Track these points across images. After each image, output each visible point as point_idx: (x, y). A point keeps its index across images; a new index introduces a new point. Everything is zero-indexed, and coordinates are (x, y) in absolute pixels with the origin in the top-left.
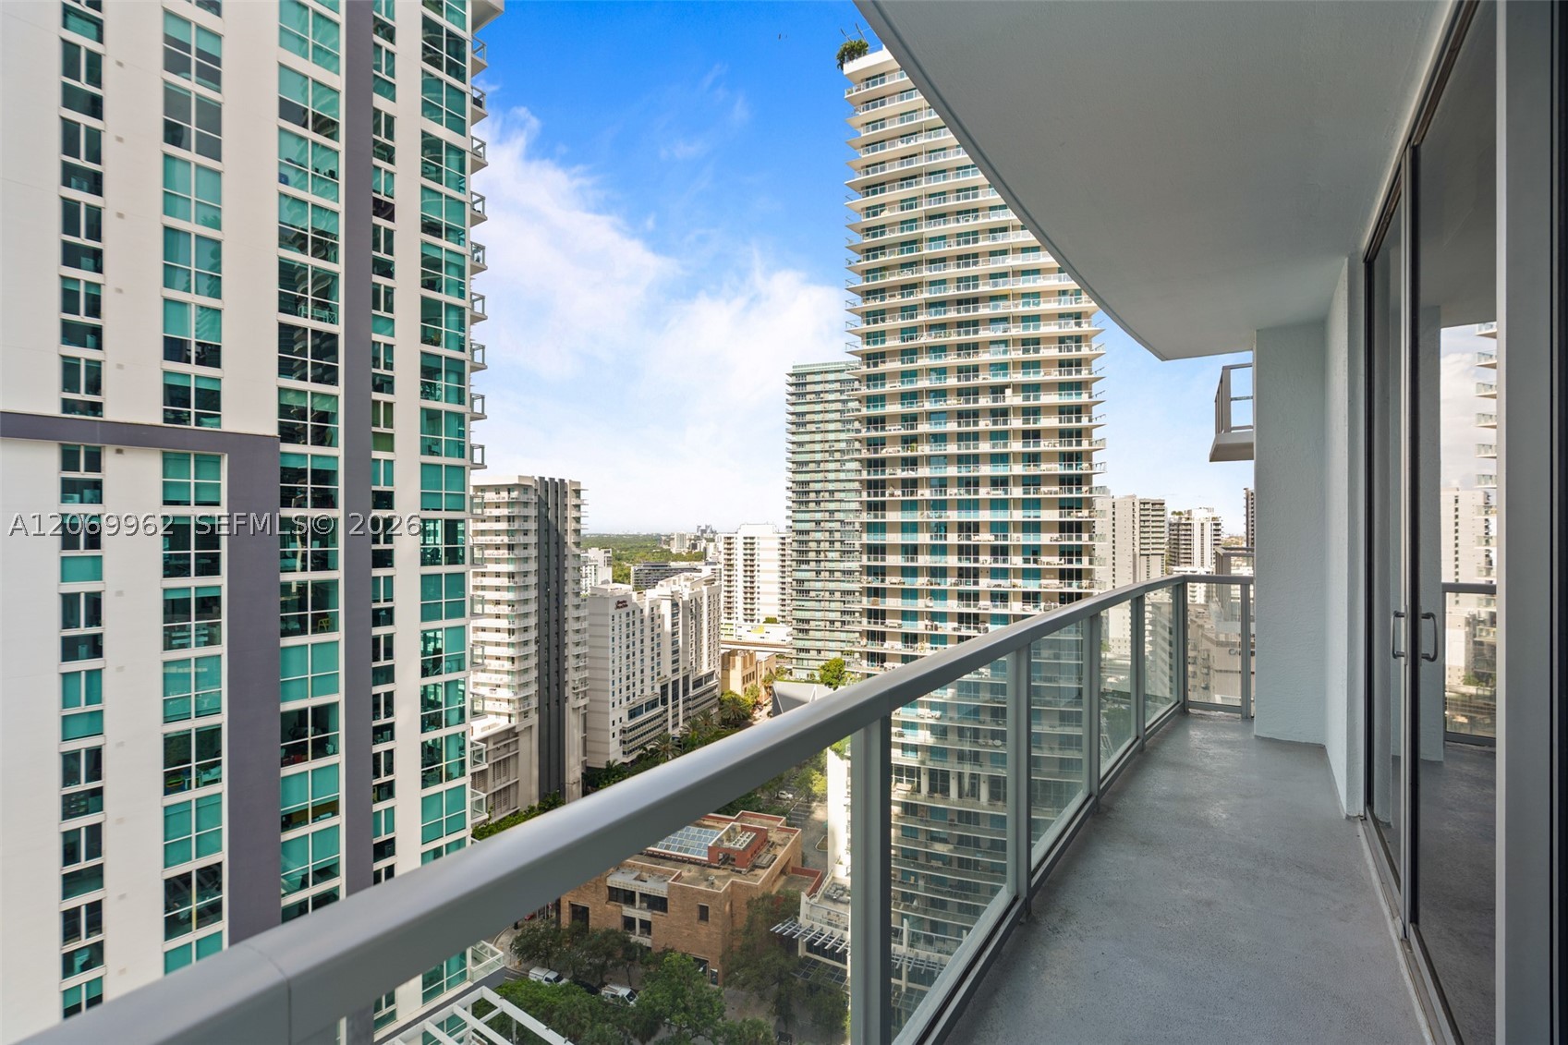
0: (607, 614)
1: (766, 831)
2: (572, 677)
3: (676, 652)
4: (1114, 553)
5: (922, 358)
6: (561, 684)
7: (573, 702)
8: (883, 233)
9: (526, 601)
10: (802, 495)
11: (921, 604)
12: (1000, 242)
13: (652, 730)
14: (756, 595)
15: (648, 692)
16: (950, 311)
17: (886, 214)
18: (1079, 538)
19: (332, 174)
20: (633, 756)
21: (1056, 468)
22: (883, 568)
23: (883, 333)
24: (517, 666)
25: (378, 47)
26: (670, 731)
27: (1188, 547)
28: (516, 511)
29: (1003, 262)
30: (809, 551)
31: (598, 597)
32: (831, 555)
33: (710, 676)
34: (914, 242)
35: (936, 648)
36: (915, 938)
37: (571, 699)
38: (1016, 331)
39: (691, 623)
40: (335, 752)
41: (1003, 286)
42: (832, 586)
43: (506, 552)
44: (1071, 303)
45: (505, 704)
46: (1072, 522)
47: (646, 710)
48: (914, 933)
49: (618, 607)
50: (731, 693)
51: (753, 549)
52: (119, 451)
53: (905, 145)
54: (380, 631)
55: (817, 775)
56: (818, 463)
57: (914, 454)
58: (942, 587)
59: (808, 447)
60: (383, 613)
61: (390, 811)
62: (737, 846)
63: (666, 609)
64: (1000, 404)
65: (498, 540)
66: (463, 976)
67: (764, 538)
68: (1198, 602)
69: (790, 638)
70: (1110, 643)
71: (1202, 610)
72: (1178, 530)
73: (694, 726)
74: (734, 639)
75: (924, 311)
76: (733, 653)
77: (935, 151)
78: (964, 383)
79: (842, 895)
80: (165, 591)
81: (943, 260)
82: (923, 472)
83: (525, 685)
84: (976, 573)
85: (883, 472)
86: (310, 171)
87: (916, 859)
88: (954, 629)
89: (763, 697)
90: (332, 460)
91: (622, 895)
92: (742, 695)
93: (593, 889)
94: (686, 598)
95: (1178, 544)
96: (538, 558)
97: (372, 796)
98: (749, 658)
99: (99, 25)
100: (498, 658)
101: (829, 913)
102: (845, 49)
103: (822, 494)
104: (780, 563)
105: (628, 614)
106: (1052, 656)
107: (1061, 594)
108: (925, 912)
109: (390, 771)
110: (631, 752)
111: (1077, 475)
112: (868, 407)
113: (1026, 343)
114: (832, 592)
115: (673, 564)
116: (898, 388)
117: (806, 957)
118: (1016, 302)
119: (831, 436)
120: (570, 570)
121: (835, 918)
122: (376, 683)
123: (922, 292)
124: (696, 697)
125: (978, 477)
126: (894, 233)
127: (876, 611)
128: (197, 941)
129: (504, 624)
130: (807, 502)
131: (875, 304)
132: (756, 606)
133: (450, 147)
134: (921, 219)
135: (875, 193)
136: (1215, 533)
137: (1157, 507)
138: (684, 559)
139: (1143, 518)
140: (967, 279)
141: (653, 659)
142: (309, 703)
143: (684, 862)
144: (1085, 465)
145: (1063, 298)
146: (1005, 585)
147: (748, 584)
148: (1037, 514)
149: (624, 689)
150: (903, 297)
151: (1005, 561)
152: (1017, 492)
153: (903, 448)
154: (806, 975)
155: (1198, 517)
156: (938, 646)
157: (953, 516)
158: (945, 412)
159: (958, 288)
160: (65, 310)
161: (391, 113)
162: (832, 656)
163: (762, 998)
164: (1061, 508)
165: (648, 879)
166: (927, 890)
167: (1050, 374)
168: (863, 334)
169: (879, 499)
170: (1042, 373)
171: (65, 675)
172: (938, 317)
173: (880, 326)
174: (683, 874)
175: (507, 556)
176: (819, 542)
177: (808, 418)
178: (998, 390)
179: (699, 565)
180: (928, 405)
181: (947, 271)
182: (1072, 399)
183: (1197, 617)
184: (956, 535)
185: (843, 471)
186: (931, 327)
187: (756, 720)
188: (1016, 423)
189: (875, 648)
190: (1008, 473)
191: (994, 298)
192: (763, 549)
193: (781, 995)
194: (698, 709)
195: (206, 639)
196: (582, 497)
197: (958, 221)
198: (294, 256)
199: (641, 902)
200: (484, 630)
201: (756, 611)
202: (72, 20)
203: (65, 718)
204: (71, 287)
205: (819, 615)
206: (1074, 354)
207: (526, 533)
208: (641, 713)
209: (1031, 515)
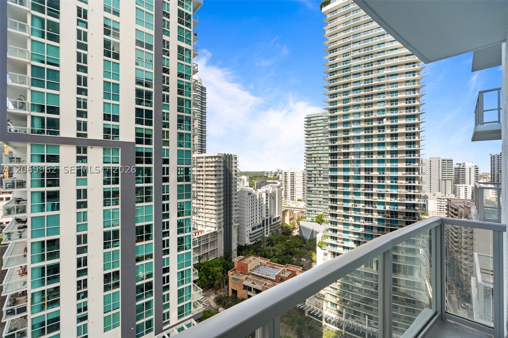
0: (245, 197)
1: (295, 272)
2: (234, 216)
3: (267, 210)
4: (430, 179)
5: (351, 109)
6: (231, 218)
7: (235, 224)
8: (336, 66)
9: (220, 192)
10: (309, 158)
11: (350, 197)
12: (382, 65)
13: (259, 234)
14: (294, 192)
15: (258, 222)
16: (362, 91)
17: (337, 59)
18: (414, 174)
19: (151, 61)
20: (253, 243)
21: (405, 148)
22: (336, 184)
23: (336, 101)
24: (217, 213)
25: (164, 20)
26: (265, 235)
27: (464, 177)
28: (217, 164)
29: (383, 72)
30: (312, 177)
31: (243, 191)
32: (319, 179)
33: (278, 218)
34: (348, 68)
35: (356, 213)
36: (348, 316)
37: (234, 223)
38: (388, 97)
39: (272, 200)
40: (152, 239)
41: (383, 81)
42: (320, 189)
43: (214, 177)
44: (411, 85)
45: (214, 224)
46: (411, 168)
47: (258, 228)
48: (347, 314)
49: (248, 195)
50: (285, 224)
51: (294, 176)
52: (92, 148)
53: (344, 34)
54: (165, 202)
55: (314, 254)
56: (315, 147)
57: (348, 143)
58: (358, 191)
59: (312, 142)
60: (166, 197)
61: (168, 258)
62: (285, 276)
63: (264, 196)
64: (381, 124)
65: (212, 173)
66: (190, 312)
67: (297, 173)
68: (468, 199)
69: (305, 207)
70: (429, 213)
71: (470, 202)
72: (459, 171)
73: (273, 234)
74: (287, 206)
75: (352, 92)
76: (286, 211)
77: (356, 34)
78: (367, 117)
79: (321, 297)
80: (104, 189)
81: (359, 73)
82: (351, 150)
83: (220, 218)
84: (372, 186)
85: (336, 150)
86: (144, 61)
87: (349, 288)
88: (363, 206)
89: (296, 225)
90: (151, 149)
91: (247, 288)
92: (289, 225)
93: (239, 285)
94: (271, 192)
95: (459, 176)
96: (224, 179)
97: (162, 253)
98: (292, 213)
99: (86, 23)
100: (212, 210)
101: (316, 302)
102: (322, 3)
103: (316, 158)
104: (303, 181)
105: (252, 197)
106: (402, 218)
107: (406, 195)
108: (352, 307)
109: (168, 246)
110: (252, 241)
111: (413, 150)
112: (331, 128)
113: (392, 101)
114: (320, 191)
115: (268, 181)
116: (342, 120)
117: (308, 316)
118: (388, 86)
119: (320, 138)
120: (233, 183)
121: (318, 304)
122: (164, 218)
123: (351, 86)
124: (274, 225)
125: (373, 151)
126: (340, 65)
127: (334, 199)
128: (113, 293)
129: (213, 199)
130: (311, 161)
131: (333, 91)
132: (295, 195)
133: (187, 49)
134: (351, 59)
135: (333, 52)
136: (476, 172)
137: (450, 162)
138: (272, 179)
139: (443, 166)
140: (368, 79)
141: (260, 212)
142: (144, 224)
143: (268, 279)
144: (417, 146)
145: (407, 83)
146: (383, 191)
147: (292, 188)
148: (396, 165)
149: (250, 221)
150: (344, 88)
151: (383, 182)
152: (388, 157)
153: (344, 141)
154: (308, 323)
155: (468, 165)
156: (357, 212)
157: (363, 165)
158: (360, 128)
159: (365, 83)
160: (78, 107)
161: (168, 40)
162: (320, 213)
163: (292, 329)
164: (406, 162)
165: (256, 283)
166: (352, 299)
167: (402, 112)
168: (329, 102)
169: (335, 159)
170: (399, 112)
171: (77, 213)
172: (357, 94)
173: (335, 99)
174: (267, 283)
175: (214, 178)
176: (315, 174)
177: (312, 132)
178: (380, 119)
179: (276, 181)
180: (353, 126)
181: (361, 77)
182: (412, 121)
183: (467, 204)
184: (364, 172)
185: (324, 150)
186: (355, 98)
187: (294, 233)
188: (388, 131)
189: (333, 212)
190: (385, 150)
191: (379, 86)
192: (297, 177)
193: (299, 328)
194: (275, 228)
195: (115, 203)
196: (237, 160)
197: (365, 59)
198: (140, 87)
199: (253, 291)
200: (208, 201)
201: (294, 197)
202: (80, 23)
203: (77, 225)
204: (79, 100)
205: (315, 199)
206: (412, 104)
207: (220, 171)
208: (256, 229)
209: (394, 165)
